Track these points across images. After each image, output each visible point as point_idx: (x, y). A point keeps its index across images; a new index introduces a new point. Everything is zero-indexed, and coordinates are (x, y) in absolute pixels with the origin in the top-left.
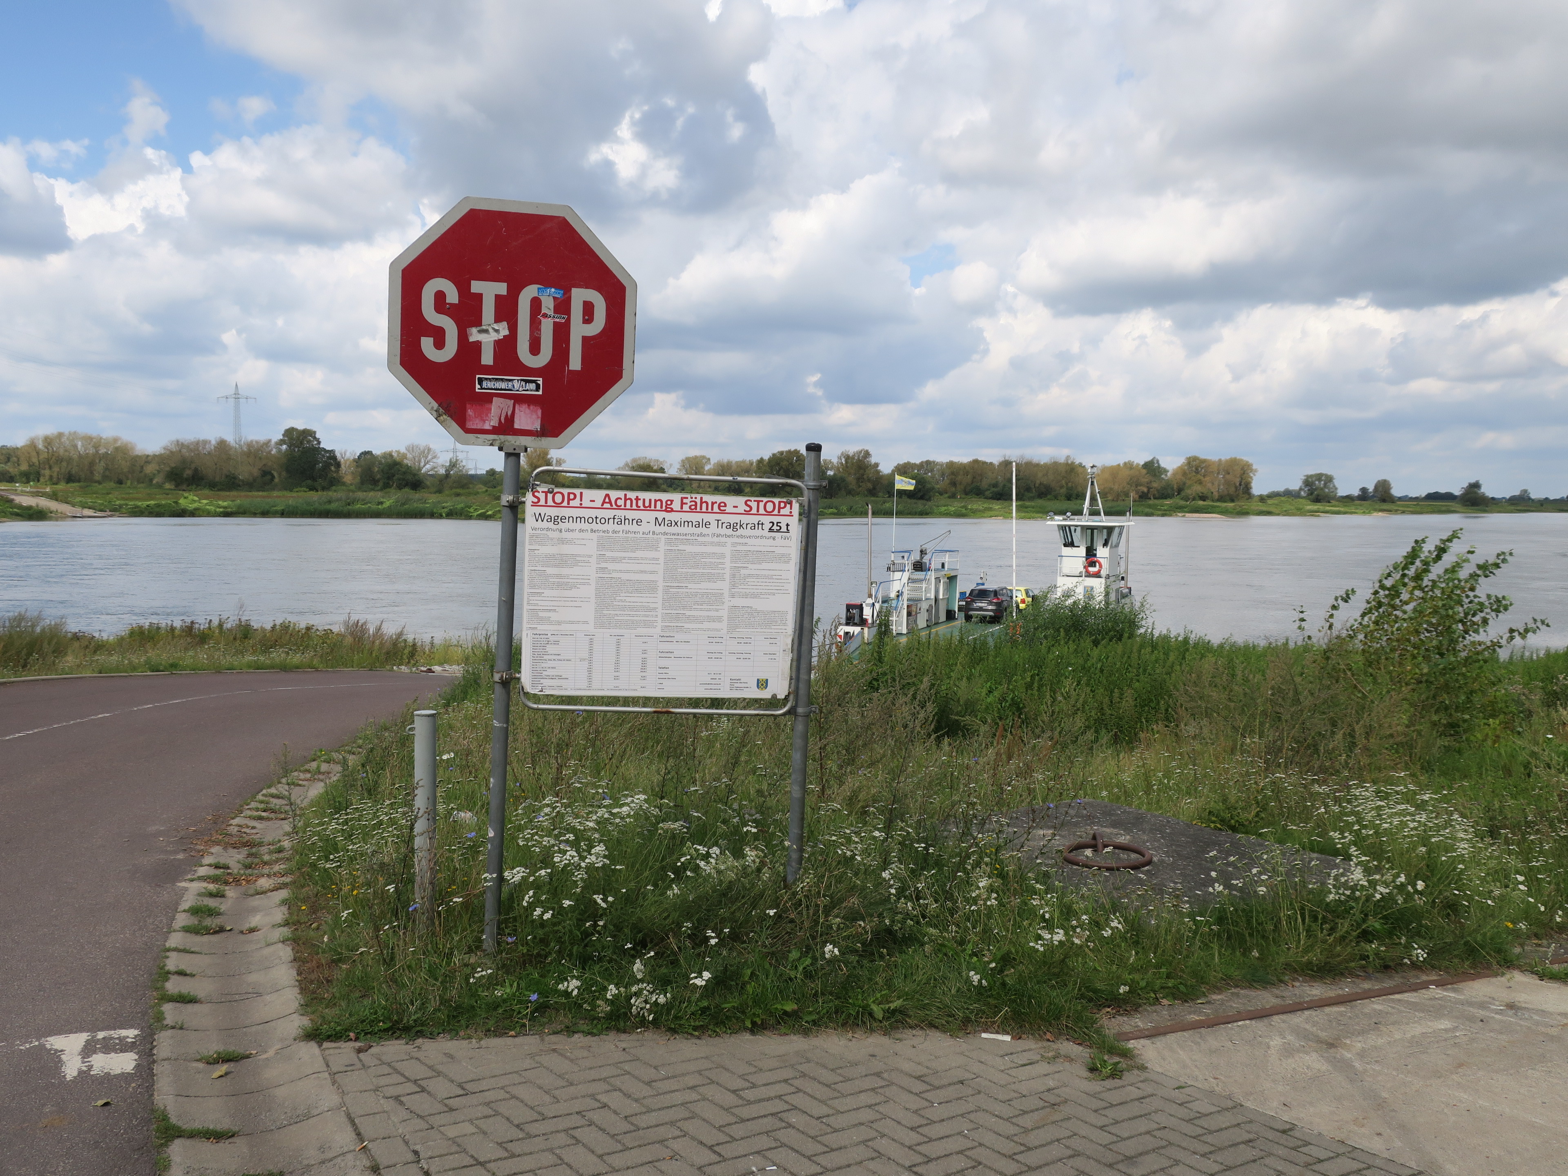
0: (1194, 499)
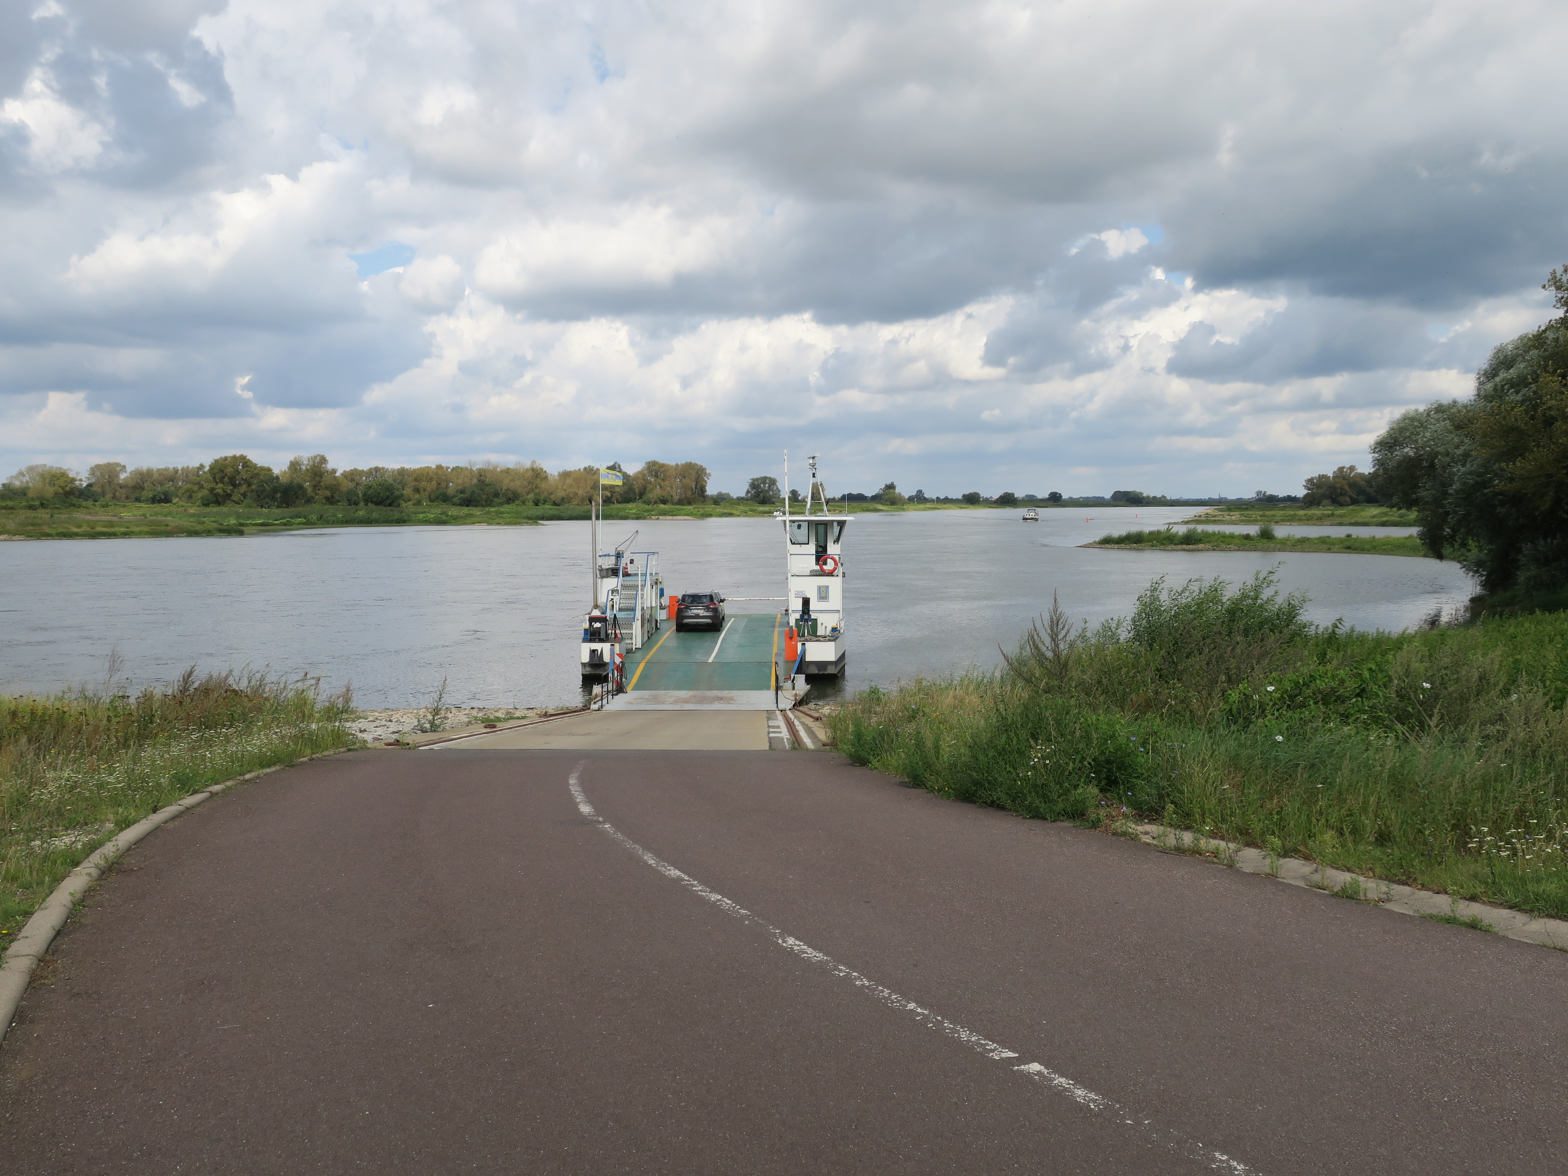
0: (655, 503)
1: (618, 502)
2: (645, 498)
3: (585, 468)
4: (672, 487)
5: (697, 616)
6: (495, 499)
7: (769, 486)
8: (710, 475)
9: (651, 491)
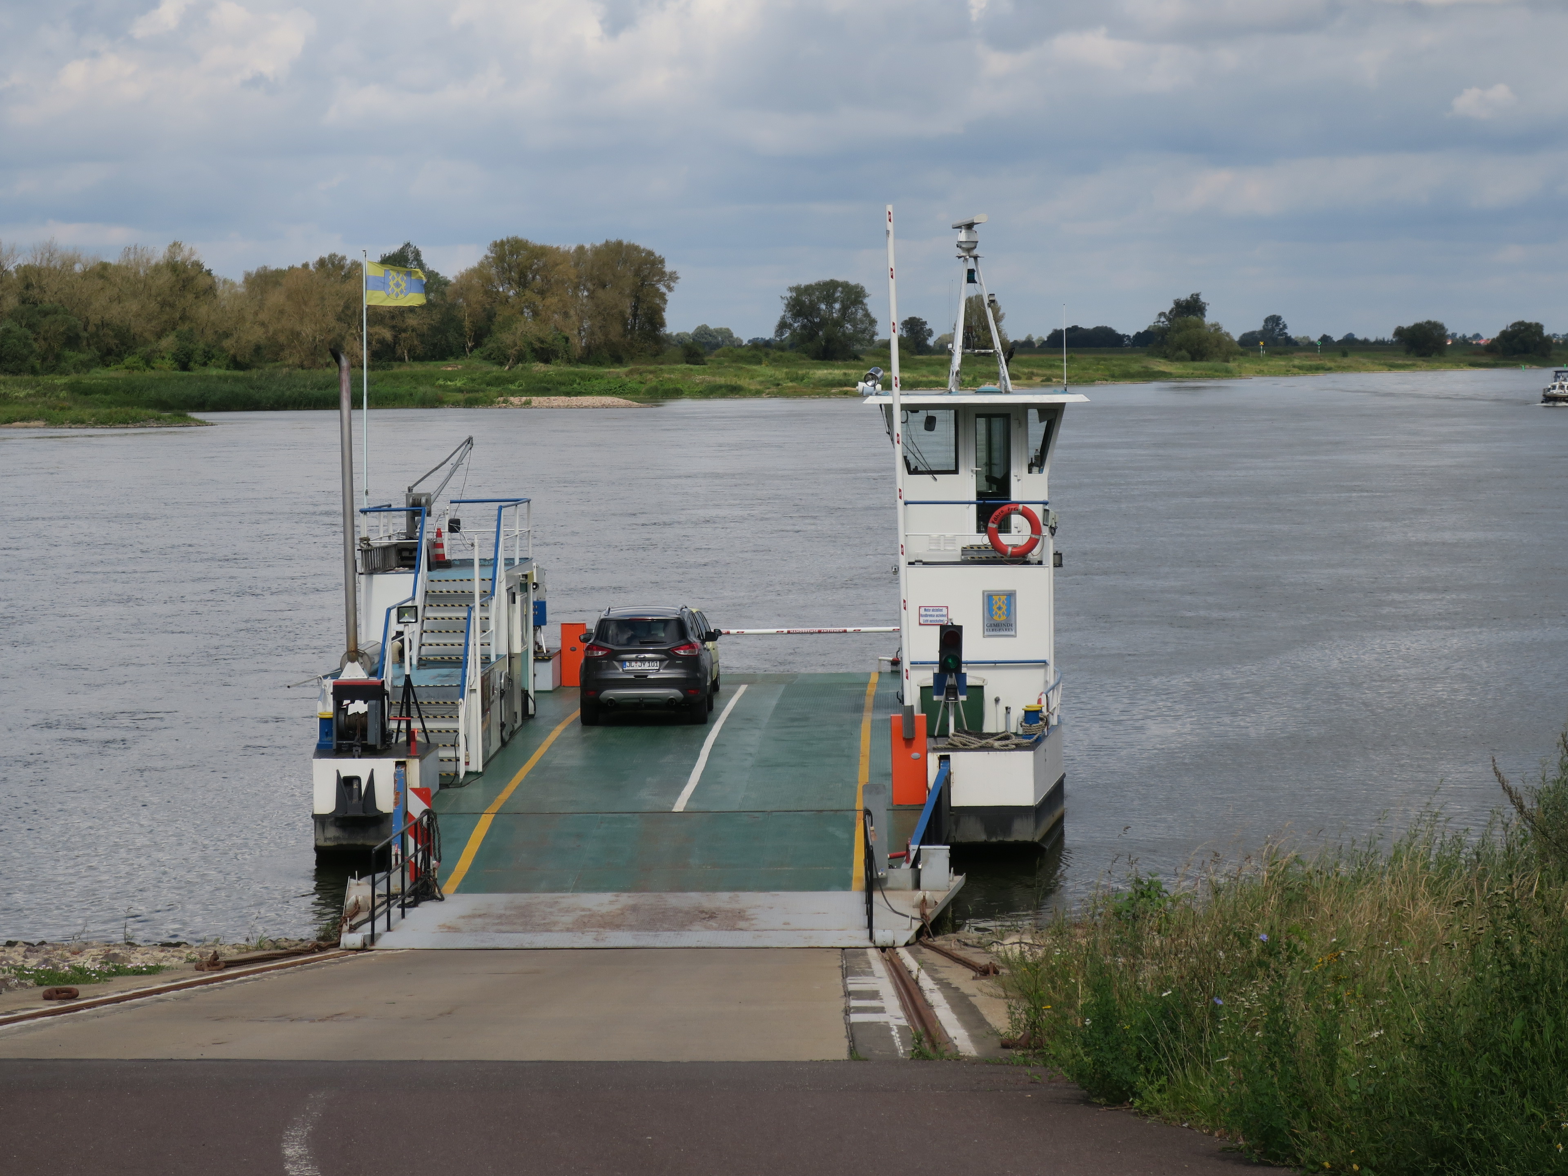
0: (520, 358)
1: (416, 358)
2: (490, 344)
3: (322, 263)
4: (566, 315)
5: (641, 680)
6: (68, 353)
7: (844, 309)
8: (673, 277)
9: (507, 324)
